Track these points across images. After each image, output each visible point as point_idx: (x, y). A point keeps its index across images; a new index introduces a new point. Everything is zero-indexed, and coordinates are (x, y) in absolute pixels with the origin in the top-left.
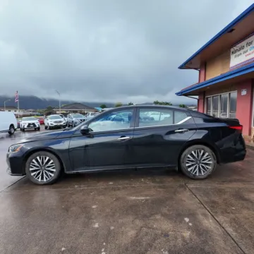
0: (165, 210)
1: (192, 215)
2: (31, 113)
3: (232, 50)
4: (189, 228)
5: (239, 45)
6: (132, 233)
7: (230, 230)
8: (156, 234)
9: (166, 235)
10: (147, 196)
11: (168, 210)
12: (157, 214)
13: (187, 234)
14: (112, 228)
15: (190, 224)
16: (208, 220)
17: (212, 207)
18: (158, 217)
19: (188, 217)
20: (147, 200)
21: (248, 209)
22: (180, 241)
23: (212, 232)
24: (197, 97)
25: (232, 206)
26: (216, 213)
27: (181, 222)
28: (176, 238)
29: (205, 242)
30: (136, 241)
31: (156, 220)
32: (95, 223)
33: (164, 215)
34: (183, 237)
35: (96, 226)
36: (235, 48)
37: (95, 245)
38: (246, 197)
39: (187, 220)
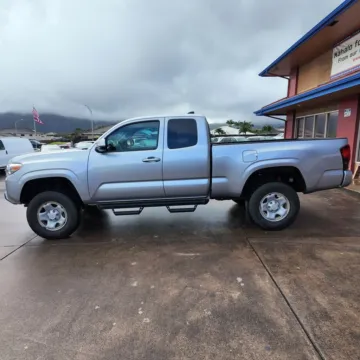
0: (216, 268)
1: (247, 275)
2: (52, 138)
3: (335, 50)
4: (240, 288)
5: (345, 44)
6: (174, 292)
7: (286, 291)
8: (201, 295)
9: (213, 295)
10: (197, 252)
11: (220, 269)
12: (206, 272)
13: (236, 295)
14: (153, 287)
15: (242, 285)
16: (264, 280)
17: (273, 266)
18: (207, 276)
19: (241, 276)
20: (197, 257)
21: (315, 268)
22: (226, 301)
23: (266, 293)
24: (284, 117)
25: (297, 265)
26: (276, 272)
27: (231, 282)
28: (223, 298)
29: (255, 303)
30: (177, 301)
31: (204, 279)
32: (133, 282)
33: (214, 274)
34: (231, 298)
35: (135, 284)
36: (340, 48)
37: (131, 304)
38: (318, 255)
39: (239, 279)
